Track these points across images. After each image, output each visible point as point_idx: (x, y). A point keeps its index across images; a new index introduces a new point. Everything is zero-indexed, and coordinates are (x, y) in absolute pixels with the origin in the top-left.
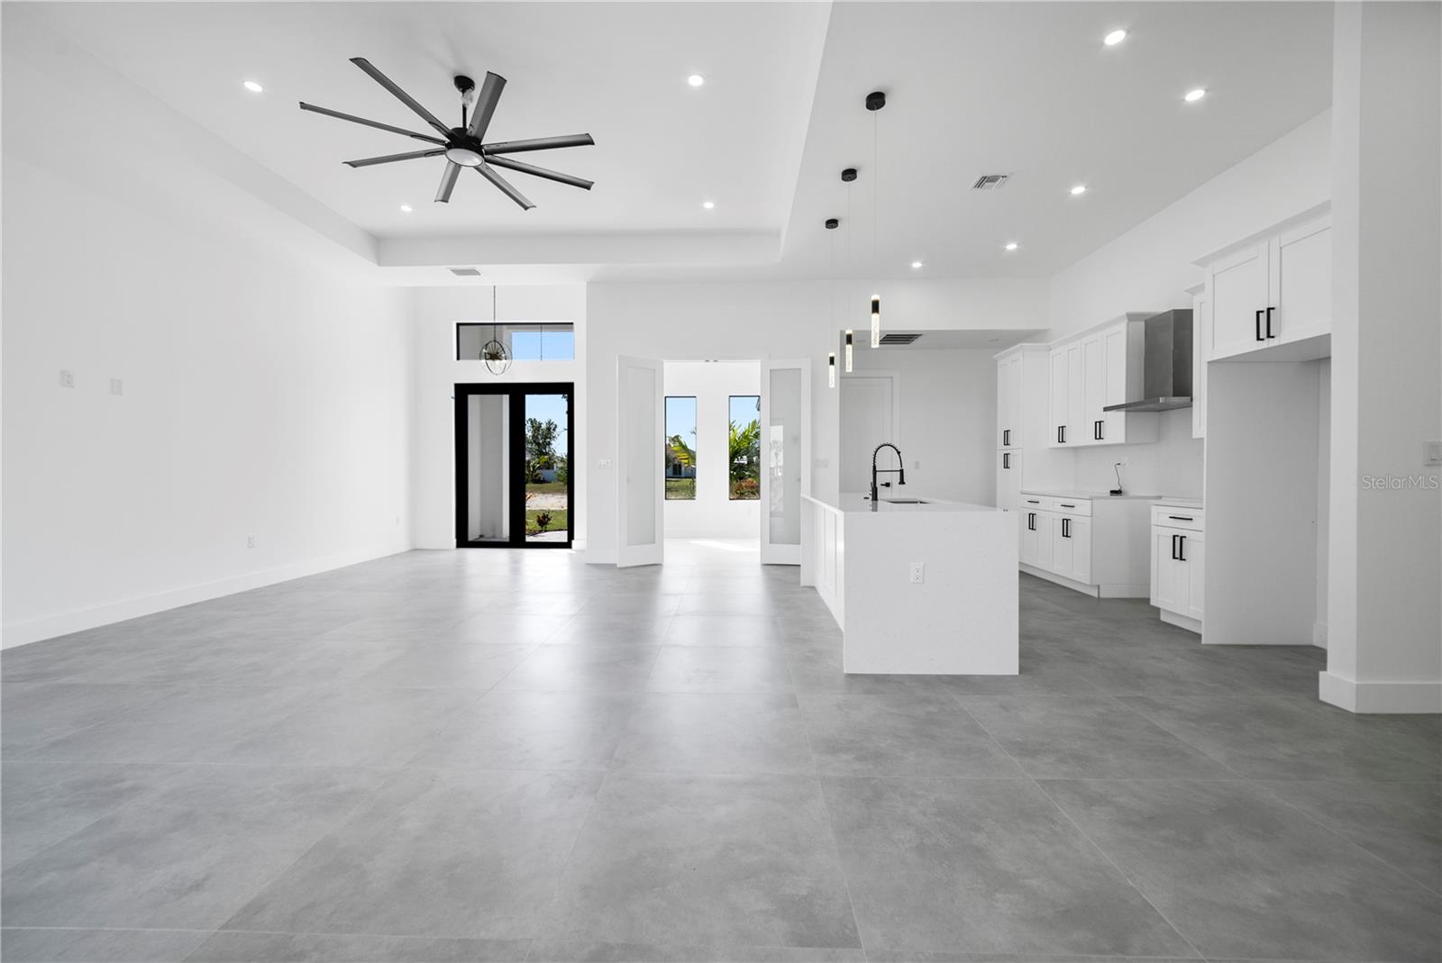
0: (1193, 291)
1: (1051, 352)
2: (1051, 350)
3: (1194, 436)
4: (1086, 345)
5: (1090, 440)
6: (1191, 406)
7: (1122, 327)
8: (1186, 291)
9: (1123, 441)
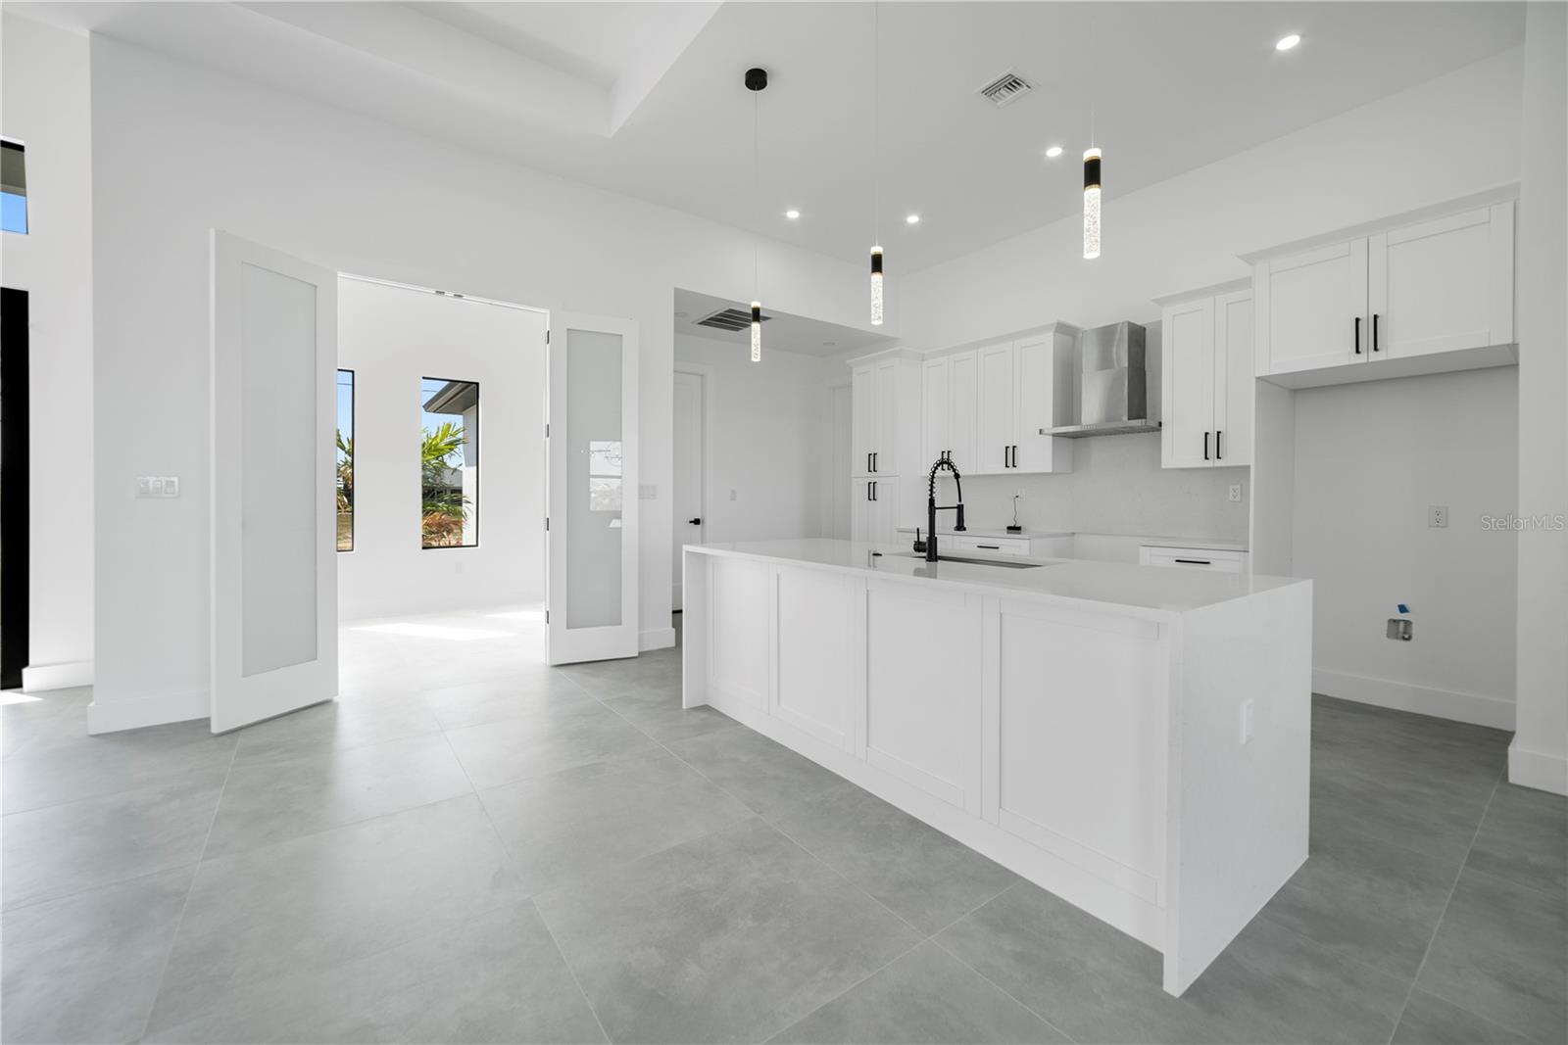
0: (1162, 302)
1: (925, 362)
2: (923, 360)
3: (1163, 467)
4: (985, 356)
5: (999, 468)
6: (1160, 430)
7: (1049, 338)
8: (1153, 300)
9: (1050, 471)
